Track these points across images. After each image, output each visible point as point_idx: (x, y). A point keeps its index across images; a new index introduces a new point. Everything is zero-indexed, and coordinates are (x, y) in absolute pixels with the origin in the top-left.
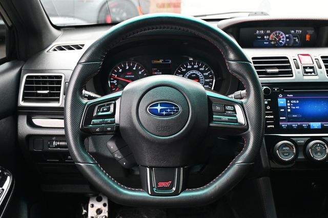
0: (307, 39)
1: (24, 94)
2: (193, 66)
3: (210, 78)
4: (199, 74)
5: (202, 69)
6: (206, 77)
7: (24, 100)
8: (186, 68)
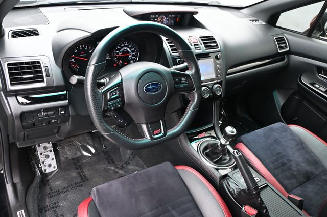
0: (178, 21)
1: (11, 80)
2: (124, 45)
3: (135, 52)
4: (128, 49)
5: (130, 46)
6: (133, 52)
7: (12, 84)
8: (121, 46)
